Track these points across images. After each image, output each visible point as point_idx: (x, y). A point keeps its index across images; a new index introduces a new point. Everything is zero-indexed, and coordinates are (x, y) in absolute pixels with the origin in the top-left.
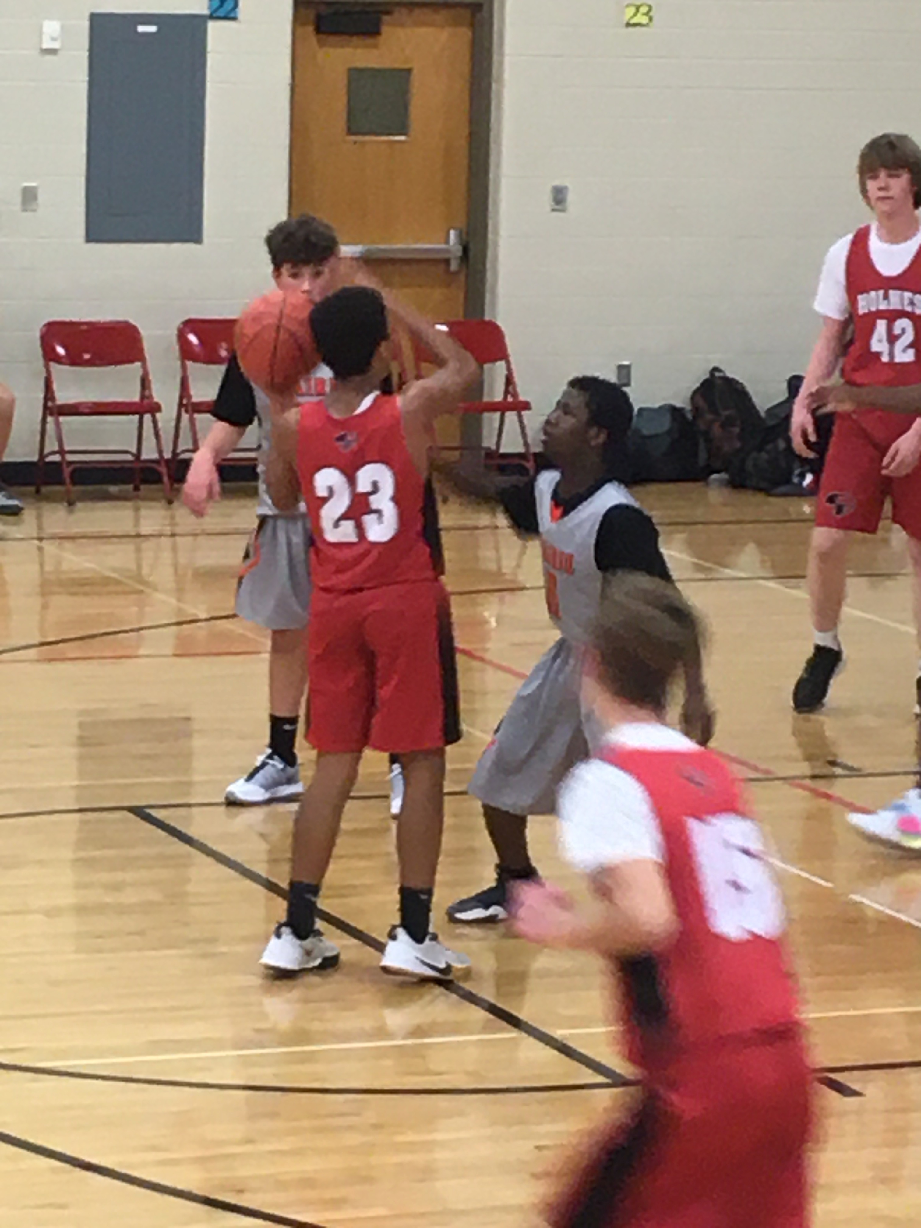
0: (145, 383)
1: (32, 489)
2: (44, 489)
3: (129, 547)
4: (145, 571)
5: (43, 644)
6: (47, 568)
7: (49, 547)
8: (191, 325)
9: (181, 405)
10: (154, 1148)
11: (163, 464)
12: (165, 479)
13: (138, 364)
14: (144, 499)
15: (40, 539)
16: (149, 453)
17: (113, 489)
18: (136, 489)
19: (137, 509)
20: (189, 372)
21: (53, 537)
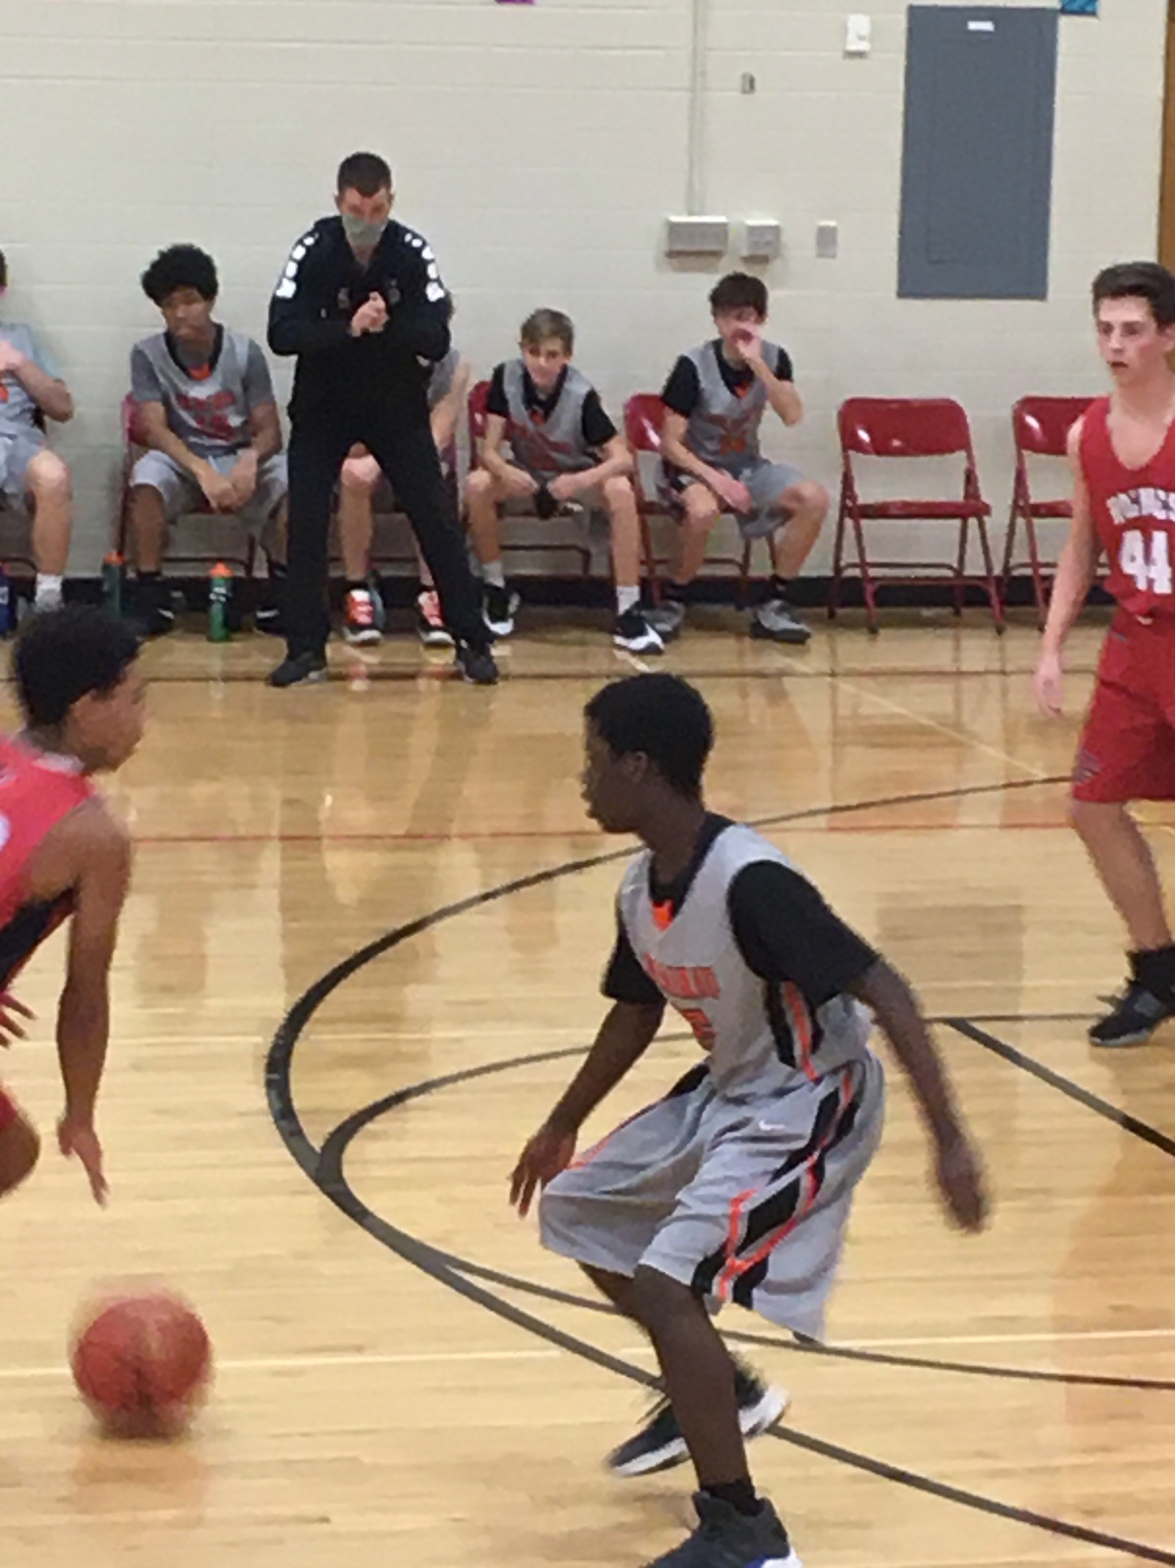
0: (970, 478)
1: (824, 611)
2: (840, 611)
3: (946, 687)
4: (966, 718)
5: (835, 809)
6: (842, 712)
7: (846, 687)
8: (1031, 405)
9: (1016, 507)
10: (981, 1454)
11: (993, 582)
12: (995, 600)
13: (961, 455)
14: (967, 625)
15: (833, 674)
16: (975, 568)
17: (927, 613)
18: (957, 613)
19: (957, 640)
20: (1028, 465)
21: (851, 674)
